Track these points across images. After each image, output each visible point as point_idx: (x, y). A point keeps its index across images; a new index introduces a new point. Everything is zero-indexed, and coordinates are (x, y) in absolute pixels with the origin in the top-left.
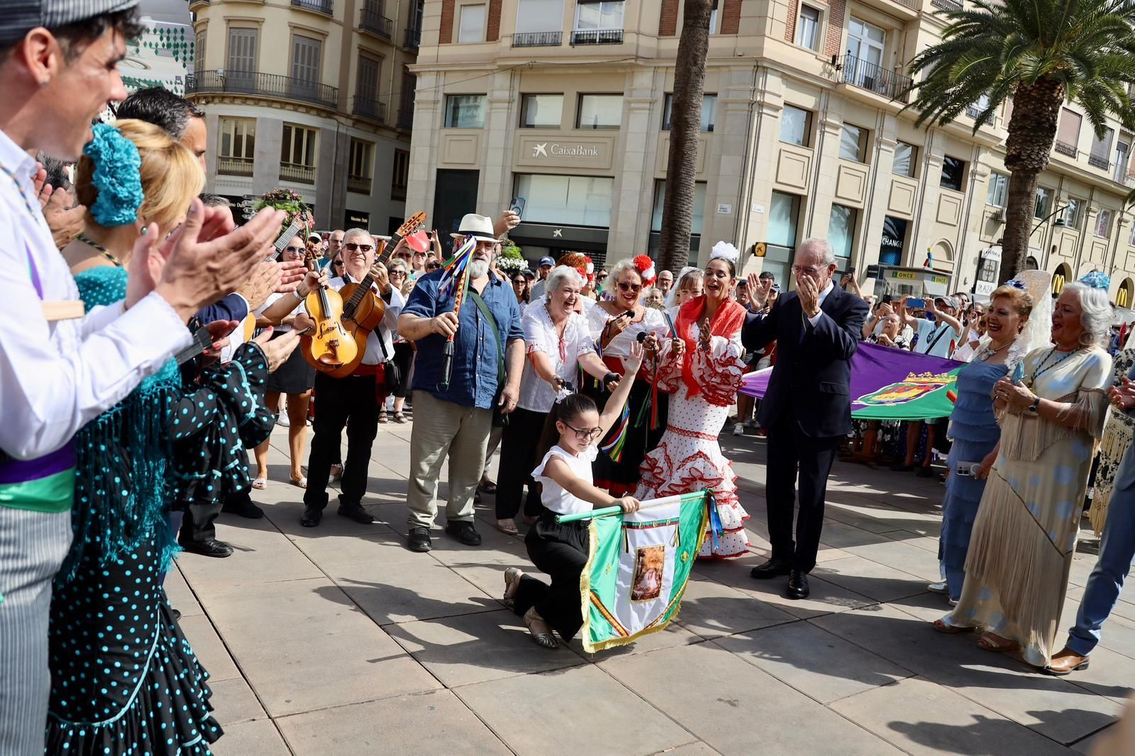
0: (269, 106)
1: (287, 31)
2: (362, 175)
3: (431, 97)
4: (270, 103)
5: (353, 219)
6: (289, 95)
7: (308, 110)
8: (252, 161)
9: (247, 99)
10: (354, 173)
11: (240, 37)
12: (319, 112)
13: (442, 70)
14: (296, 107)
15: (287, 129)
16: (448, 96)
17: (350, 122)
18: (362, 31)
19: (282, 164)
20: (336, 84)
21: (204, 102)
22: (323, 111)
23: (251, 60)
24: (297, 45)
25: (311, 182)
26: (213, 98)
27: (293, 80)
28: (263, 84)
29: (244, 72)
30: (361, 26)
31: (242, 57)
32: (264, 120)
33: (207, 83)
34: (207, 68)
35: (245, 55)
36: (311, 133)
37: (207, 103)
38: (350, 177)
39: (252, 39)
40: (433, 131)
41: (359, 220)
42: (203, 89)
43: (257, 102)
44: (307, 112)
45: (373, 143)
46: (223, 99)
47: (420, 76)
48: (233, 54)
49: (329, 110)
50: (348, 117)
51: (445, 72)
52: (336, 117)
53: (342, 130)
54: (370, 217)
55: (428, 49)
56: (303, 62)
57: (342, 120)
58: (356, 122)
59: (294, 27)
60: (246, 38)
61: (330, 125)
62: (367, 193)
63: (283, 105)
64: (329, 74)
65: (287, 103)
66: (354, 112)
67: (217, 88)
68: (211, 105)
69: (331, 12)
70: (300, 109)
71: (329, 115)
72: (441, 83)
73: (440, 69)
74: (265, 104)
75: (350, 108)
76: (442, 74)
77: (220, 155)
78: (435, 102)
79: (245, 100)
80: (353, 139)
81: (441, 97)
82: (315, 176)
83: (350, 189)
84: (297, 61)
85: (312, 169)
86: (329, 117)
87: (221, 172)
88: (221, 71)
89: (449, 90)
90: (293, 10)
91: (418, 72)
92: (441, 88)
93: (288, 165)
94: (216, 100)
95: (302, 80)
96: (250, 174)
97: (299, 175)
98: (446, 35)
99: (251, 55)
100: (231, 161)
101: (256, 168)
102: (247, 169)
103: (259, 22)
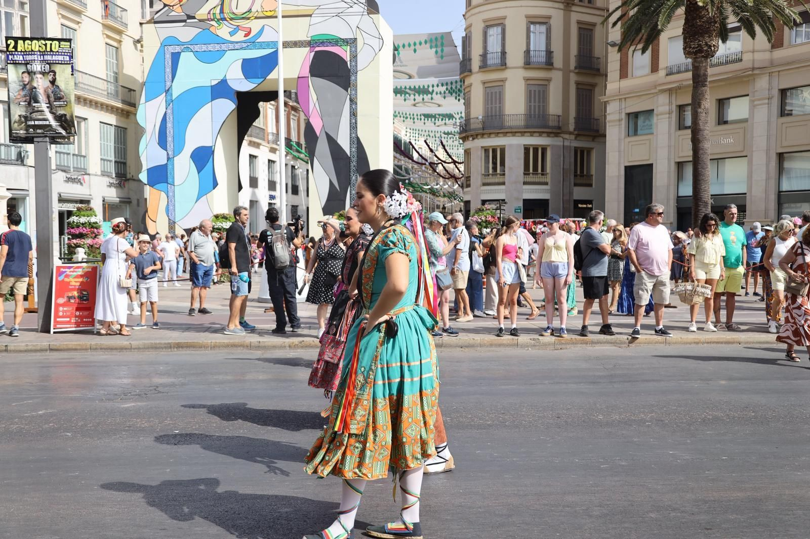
0: (513, 136)
1: (523, 83)
2: (585, 173)
3: (617, 117)
4: (514, 134)
5: (580, 206)
6: (527, 127)
7: (541, 134)
8: (504, 175)
9: (498, 133)
10: (579, 173)
11: (492, 93)
12: (549, 134)
13: (623, 97)
14: (532, 134)
15: (527, 149)
16: (629, 115)
17: (573, 137)
18: (577, 71)
19: (525, 174)
20: (560, 112)
21: (471, 139)
22: (551, 133)
23: (500, 107)
24: (530, 91)
25: (546, 184)
26: (477, 135)
27: (529, 116)
28: (509, 122)
29: (496, 116)
30: (576, 68)
31: (494, 105)
32: (510, 145)
33: (473, 126)
34: (472, 116)
35: (496, 104)
36: (544, 150)
37: (473, 139)
38: (575, 176)
39: (500, 92)
40: (620, 140)
41: (585, 206)
42: (470, 130)
43: (505, 134)
44: (540, 136)
45: (593, 148)
46: (483, 135)
47: (609, 103)
48: (488, 104)
49: (556, 131)
50: (570, 133)
51: (625, 99)
52: (562, 135)
53: (567, 143)
54: (594, 203)
55: (613, 84)
56: (535, 102)
57: (567, 136)
58: (577, 136)
59: (527, 79)
60: (496, 92)
61: (558, 141)
62: (590, 185)
63: (523, 134)
64: (554, 107)
65: (525, 132)
66: (575, 130)
67: (479, 129)
68: (476, 140)
69: (552, 64)
70: (535, 134)
71: (556, 135)
72: (623, 106)
73: (621, 97)
74: (510, 134)
75: (571, 127)
76: (623, 100)
77: (483, 173)
78: (620, 120)
79: (497, 134)
80: (576, 149)
81: (623, 116)
82: (548, 179)
83: (576, 185)
84: (530, 102)
85: (546, 174)
86: (557, 136)
87: (484, 184)
88: (480, 117)
89: (629, 111)
90: (526, 68)
91: (607, 101)
92: (623, 110)
93: (529, 174)
94: (479, 137)
95: (535, 115)
96: (503, 184)
97: (537, 180)
98: (624, 73)
99: (500, 103)
100: (490, 176)
101: (507, 179)
102: (501, 180)
103: (503, 81)
